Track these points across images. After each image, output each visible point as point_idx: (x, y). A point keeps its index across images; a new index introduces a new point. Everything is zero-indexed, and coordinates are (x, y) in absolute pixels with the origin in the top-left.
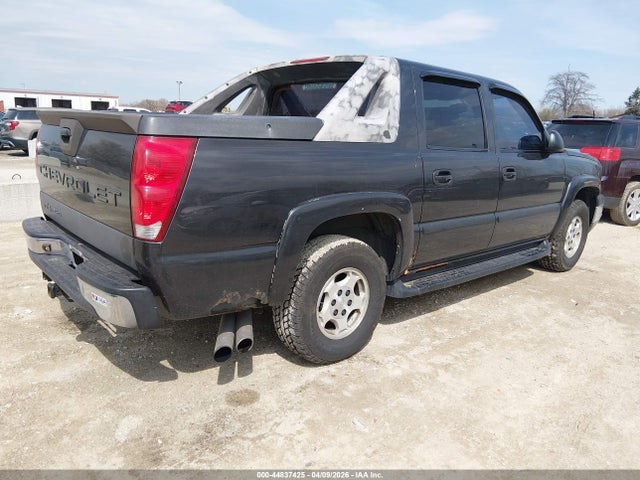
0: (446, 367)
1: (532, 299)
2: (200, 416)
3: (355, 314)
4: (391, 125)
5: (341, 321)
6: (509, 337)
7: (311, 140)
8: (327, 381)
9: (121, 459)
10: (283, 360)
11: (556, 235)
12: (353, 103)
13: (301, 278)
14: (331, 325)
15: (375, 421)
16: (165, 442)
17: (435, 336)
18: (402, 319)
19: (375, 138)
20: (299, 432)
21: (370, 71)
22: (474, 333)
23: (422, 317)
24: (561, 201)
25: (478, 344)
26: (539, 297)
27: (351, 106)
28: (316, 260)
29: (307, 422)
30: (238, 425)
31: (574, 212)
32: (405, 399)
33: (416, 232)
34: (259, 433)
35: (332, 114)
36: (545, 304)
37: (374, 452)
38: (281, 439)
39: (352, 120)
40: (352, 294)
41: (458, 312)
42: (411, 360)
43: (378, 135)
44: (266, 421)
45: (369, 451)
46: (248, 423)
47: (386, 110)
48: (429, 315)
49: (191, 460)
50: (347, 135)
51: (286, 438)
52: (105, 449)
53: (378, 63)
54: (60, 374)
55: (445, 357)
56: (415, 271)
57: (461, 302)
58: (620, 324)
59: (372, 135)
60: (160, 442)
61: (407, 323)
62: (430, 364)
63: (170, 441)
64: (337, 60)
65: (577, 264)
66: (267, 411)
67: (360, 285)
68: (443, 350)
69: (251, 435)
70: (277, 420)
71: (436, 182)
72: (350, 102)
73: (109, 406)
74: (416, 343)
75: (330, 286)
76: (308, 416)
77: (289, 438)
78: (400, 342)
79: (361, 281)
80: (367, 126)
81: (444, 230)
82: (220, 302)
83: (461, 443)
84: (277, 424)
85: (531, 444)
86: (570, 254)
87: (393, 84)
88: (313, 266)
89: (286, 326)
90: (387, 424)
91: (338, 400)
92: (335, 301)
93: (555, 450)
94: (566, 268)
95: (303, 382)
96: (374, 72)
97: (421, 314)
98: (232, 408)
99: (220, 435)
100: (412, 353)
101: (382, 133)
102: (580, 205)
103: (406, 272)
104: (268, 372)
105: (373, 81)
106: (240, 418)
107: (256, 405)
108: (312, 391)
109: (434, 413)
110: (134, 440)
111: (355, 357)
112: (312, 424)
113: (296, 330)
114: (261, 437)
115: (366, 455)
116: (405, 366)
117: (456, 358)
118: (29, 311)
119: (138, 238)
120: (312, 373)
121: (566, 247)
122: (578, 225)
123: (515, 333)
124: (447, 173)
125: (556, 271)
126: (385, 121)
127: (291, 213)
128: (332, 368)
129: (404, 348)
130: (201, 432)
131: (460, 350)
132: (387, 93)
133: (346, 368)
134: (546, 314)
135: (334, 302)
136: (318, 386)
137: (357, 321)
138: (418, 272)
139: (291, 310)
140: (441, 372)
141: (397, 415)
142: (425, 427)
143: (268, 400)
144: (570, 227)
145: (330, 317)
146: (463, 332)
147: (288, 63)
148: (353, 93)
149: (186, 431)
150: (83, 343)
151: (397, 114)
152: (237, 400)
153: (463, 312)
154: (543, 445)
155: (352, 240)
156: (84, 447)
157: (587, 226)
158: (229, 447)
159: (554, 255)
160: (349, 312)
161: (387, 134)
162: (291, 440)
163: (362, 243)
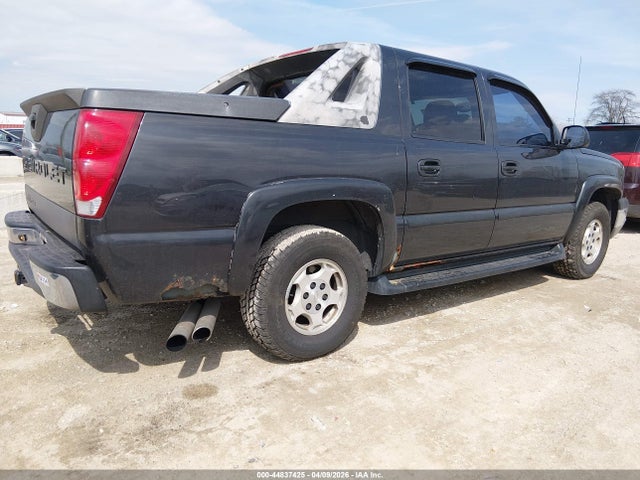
0: (429, 368)
1: (541, 304)
2: (152, 408)
3: (333, 310)
4: (370, 110)
5: (315, 317)
6: (505, 341)
7: (275, 121)
8: (295, 378)
9: (57, 446)
10: (254, 356)
11: (571, 238)
12: (325, 86)
13: (267, 267)
14: (303, 320)
15: (336, 418)
16: (107, 431)
17: (424, 338)
18: (393, 321)
19: (349, 123)
20: (251, 428)
21: (347, 55)
22: (469, 335)
23: (415, 319)
24: (575, 202)
25: (469, 347)
26: (549, 302)
27: (323, 89)
28: (283, 248)
29: (262, 419)
30: (188, 418)
31: (592, 214)
32: (375, 399)
33: (399, 225)
34: (208, 426)
35: (301, 96)
36: (553, 309)
37: (327, 451)
38: (229, 433)
39: (324, 103)
40: (328, 289)
41: (456, 315)
42: (391, 360)
43: (354, 120)
44: (219, 415)
45: (322, 449)
46: (198, 416)
47: (364, 96)
48: (422, 317)
49: (127, 450)
50: (318, 118)
51: (235, 433)
52: (43, 435)
53: (357, 47)
54: (24, 362)
55: (430, 358)
56: (402, 268)
57: (461, 306)
58: (636, 331)
59: (348, 120)
60: (101, 431)
61: (397, 324)
62: (412, 364)
63: (112, 431)
64: (320, 49)
65: (597, 272)
66: (222, 405)
67: (337, 279)
68: (430, 351)
69: (198, 429)
70: (230, 415)
71: (423, 173)
72: (322, 85)
73: (62, 394)
74: (401, 343)
75: (300, 278)
76: (265, 411)
77: (239, 433)
78: (385, 342)
79: (337, 273)
80: (341, 110)
81: (432, 224)
82: (170, 286)
83: (427, 445)
84: (229, 419)
85: (508, 449)
86: (589, 261)
87: (373, 70)
88: (280, 254)
89: (252, 319)
90: (348, 423)
91: (301, 397)
92: (307, 294)
93: (533, 457)
94: (585, 275)
95: (269, 378)
96: (351, 56)
97: (414, 316)
98: (186, 401)
99: (166, 427)
100: (394, 353)
101: (359, 118)
102: (598, 207)
103: (392, 268)
104: (234, 368)
105: (350, 65)
106: (192, 412)
107: (213, 399)
108: (276, 388)
109: (403, 413)
110: (75, 428)
111: (331, 356)
112: (267, 421)
113: (261, 322)
114: (210, 430)
115: (317, 453)
116: (384, 366)
117: (442, 360)
118: (15, 305)
119: (80, 216)
120: (281, 370)
121: (584, 253)
122: (598, 229)
123: (514, 337)
124: (436, 164)
125: (574, 279)
126: (363, 107)
127: (251, 195)
128: (304, 366)
129: (387, 348)
130: (147, 424)
131: (447, 351)
132: (367, 79)
133: (319, 366)
134: (553, 319)
135: (306, 296)
136: (284, 382)
137: (334, 317)
138: (405, 269)
139: (256, 301)
140: (422, 373)
141: (361, 413)
142: (390, 427)
143: (226, 395)
144: (588, 232)
145: (303, 311)
146: (456, 335)
147: (277, 58)
148: (326, 76)
149: (132, 422)
150: (56, 335)
151: (377, 100)
152: (193, 393)
153: (461, 316)
154: (520, 451)
155: (325, 230)
156: (22, 433)
157: (609, 231)
158: (171, 439)
159: (570, 260)
160: (324, 307)
161: (364, 120)
162: (240, 435)
163: (338, 233)
